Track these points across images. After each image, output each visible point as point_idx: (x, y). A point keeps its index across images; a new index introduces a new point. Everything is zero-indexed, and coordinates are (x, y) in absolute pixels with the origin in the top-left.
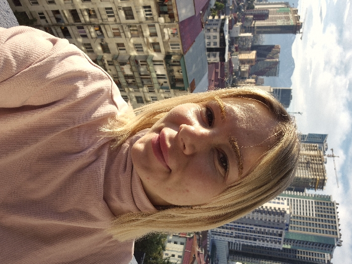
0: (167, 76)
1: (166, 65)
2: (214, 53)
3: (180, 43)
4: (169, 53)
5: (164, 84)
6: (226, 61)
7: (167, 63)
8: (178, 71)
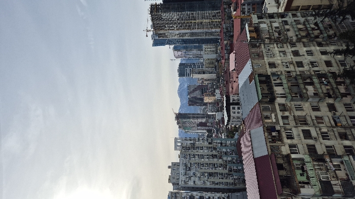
0: (274, 85)
1: (274, 94)
2: (234, 102)
4: (272, 104)
5: (276, 79)
6: (225, 96)
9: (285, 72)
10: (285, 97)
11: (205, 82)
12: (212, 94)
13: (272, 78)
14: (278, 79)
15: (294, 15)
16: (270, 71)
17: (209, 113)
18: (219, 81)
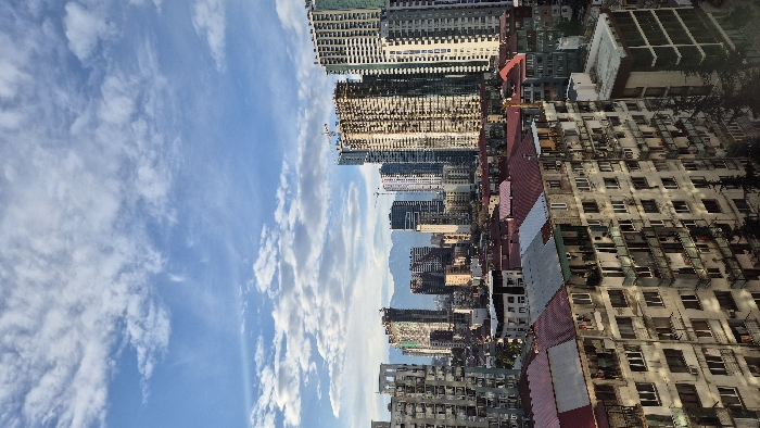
0: (596, 248)
1: (597, 268)
2: (511, 285)
3: (572, 304)
4: (593, 289)
5: (601, 236)
7: (596, 271)
8: (574, 257)
9: (620, 222)
10: (622, 275)
11: (447, 242)
12: (462, 267)
13: (592, 234)
14: (604, 235)
15: (632, 107)
16: (585, 218)
17: (456, 311)
18: (476, 241)
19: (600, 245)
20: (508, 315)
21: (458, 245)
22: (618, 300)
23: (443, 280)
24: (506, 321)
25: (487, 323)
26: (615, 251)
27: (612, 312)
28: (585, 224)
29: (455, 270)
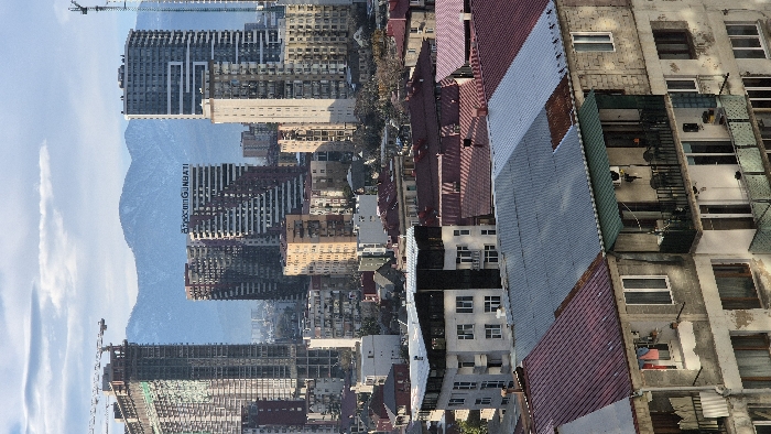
0: (685, 154)
1: (688, 207)
2: (466, 266)
3: (622, 304)
4: (678, 263)
5: (698, 121)
6: (410, 231)
7: (686, 216)
8: (629, 179)
9: (747, 83)
10: (749, 224)
11: (289, 146)
12: (330, 219)
13: (677, 117)
14: (706, 118)
16: (660, 73)
17: (316, 344)
18: (372, 144)
19: (696, 146)
20: (455, 345)
21: (321, 155)
22: (737, 291)
23: (276, 258)
24: (452, 363)
25: (400, 372)
26: (733, 161)
27: (723, 323)
28: (660, 89)
29: (312, 230)
